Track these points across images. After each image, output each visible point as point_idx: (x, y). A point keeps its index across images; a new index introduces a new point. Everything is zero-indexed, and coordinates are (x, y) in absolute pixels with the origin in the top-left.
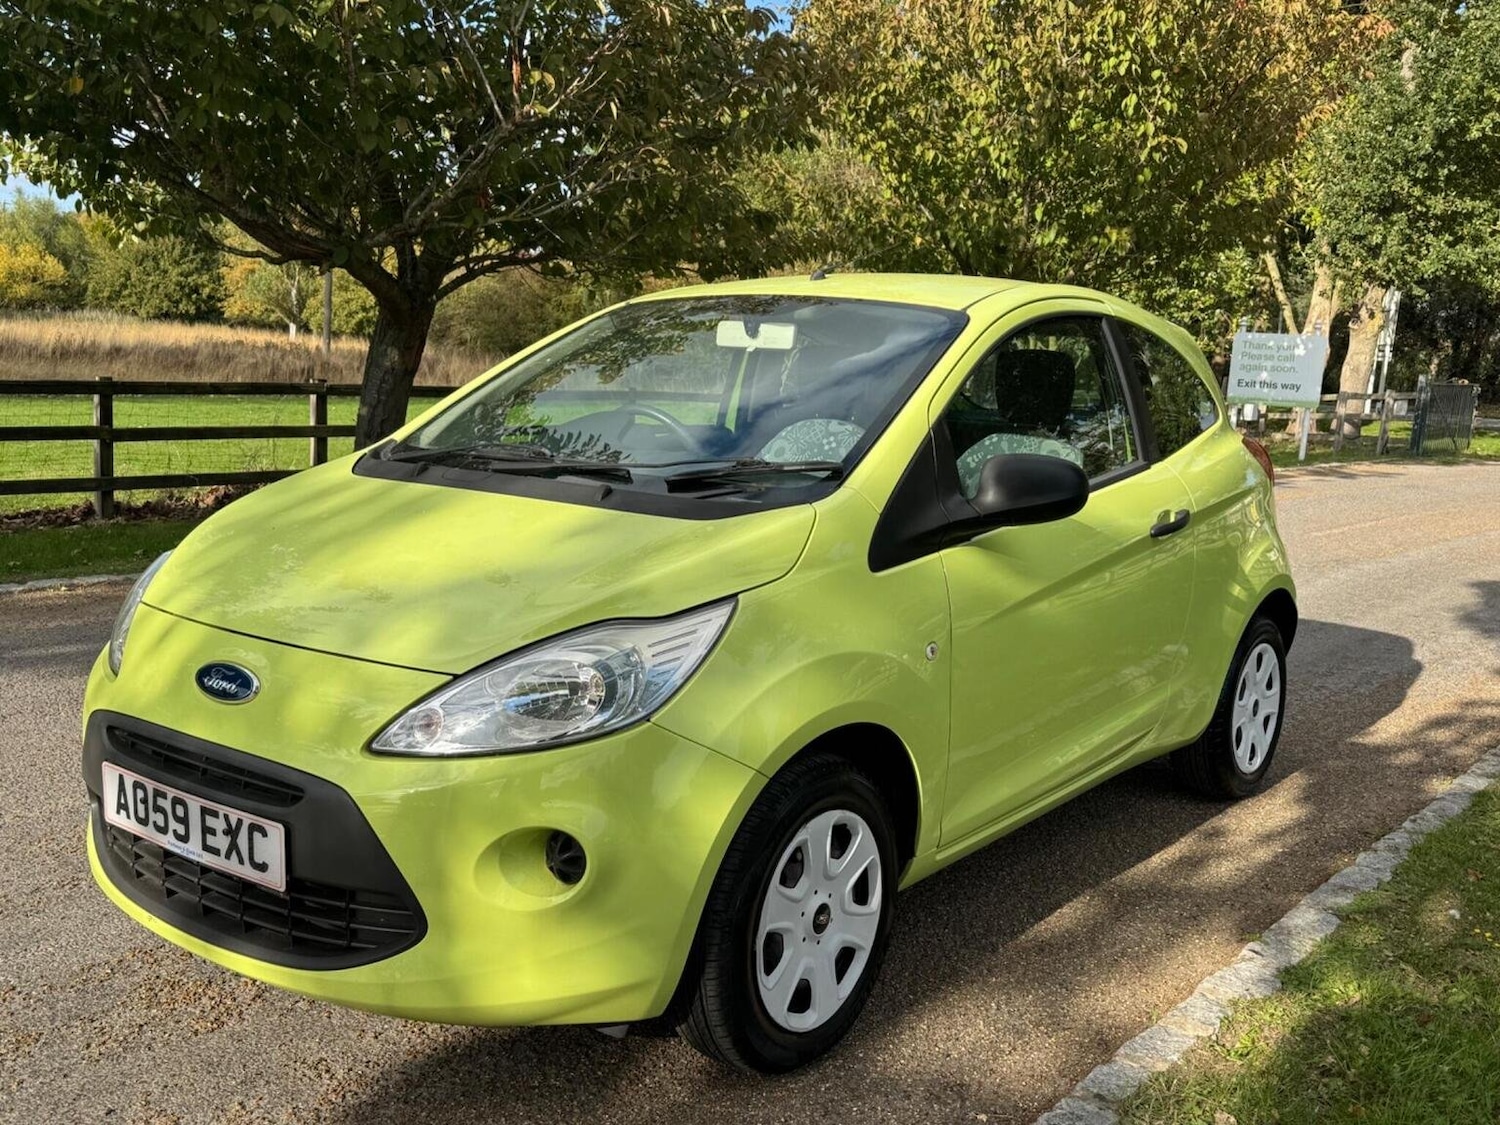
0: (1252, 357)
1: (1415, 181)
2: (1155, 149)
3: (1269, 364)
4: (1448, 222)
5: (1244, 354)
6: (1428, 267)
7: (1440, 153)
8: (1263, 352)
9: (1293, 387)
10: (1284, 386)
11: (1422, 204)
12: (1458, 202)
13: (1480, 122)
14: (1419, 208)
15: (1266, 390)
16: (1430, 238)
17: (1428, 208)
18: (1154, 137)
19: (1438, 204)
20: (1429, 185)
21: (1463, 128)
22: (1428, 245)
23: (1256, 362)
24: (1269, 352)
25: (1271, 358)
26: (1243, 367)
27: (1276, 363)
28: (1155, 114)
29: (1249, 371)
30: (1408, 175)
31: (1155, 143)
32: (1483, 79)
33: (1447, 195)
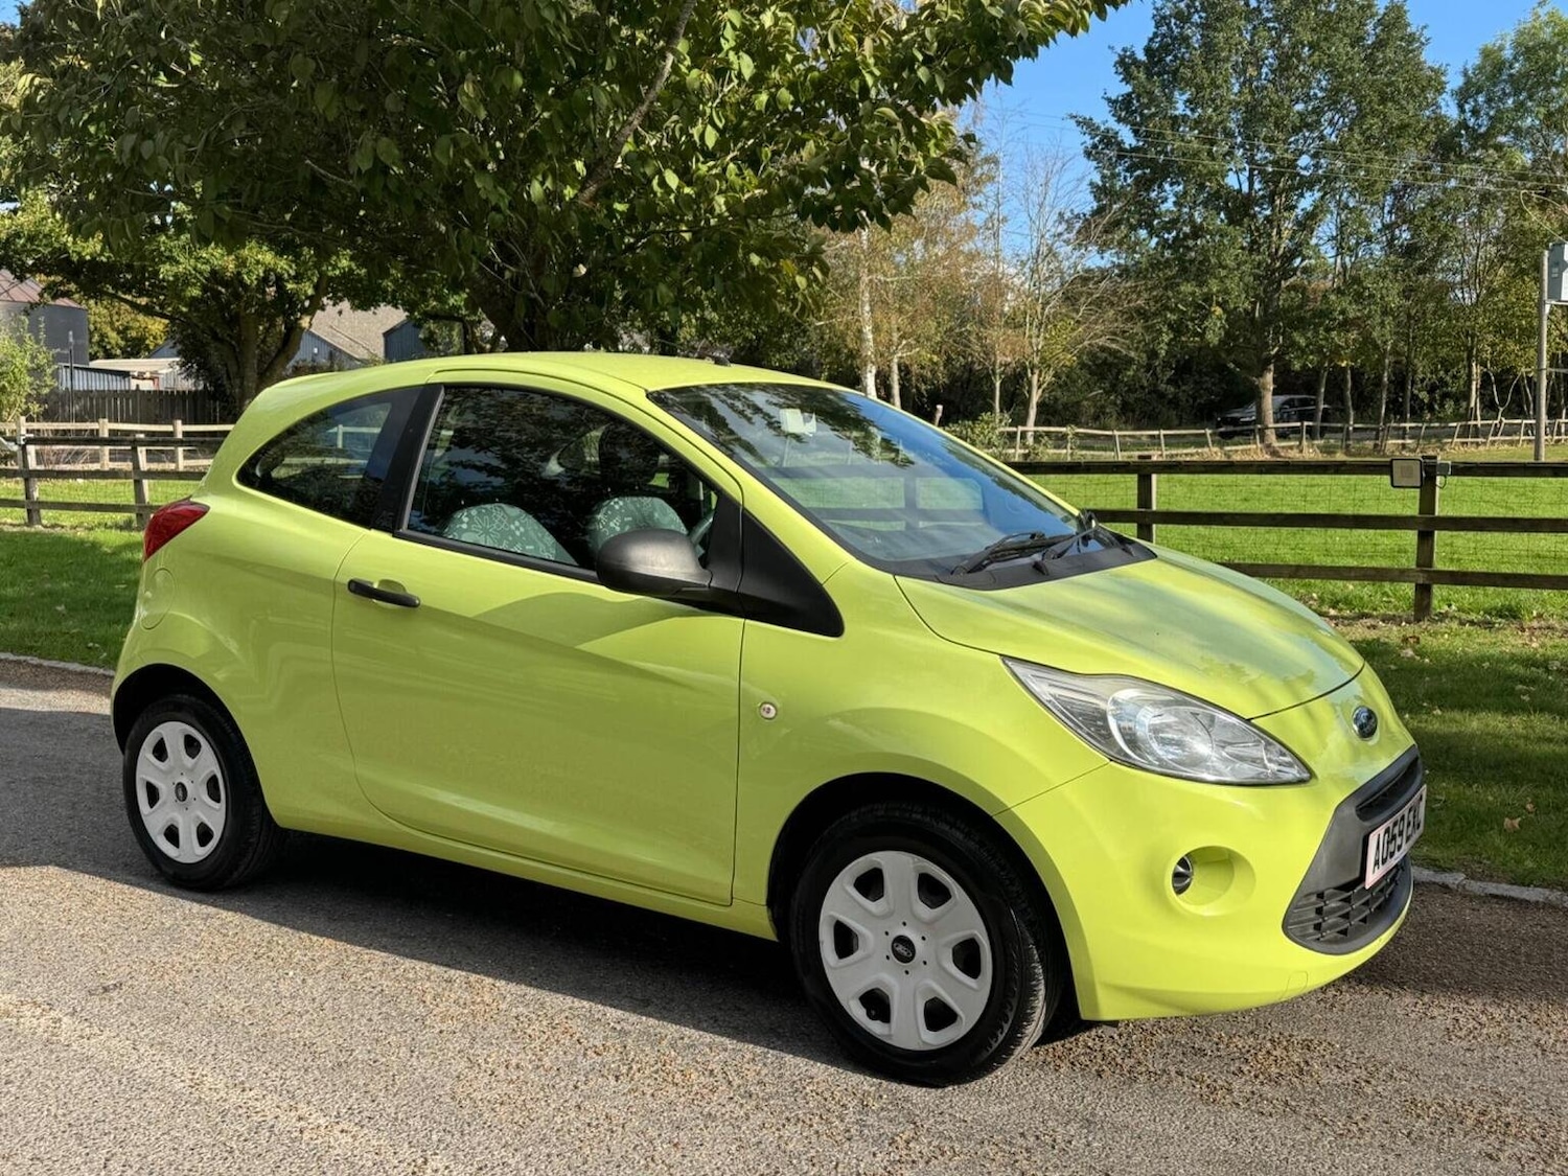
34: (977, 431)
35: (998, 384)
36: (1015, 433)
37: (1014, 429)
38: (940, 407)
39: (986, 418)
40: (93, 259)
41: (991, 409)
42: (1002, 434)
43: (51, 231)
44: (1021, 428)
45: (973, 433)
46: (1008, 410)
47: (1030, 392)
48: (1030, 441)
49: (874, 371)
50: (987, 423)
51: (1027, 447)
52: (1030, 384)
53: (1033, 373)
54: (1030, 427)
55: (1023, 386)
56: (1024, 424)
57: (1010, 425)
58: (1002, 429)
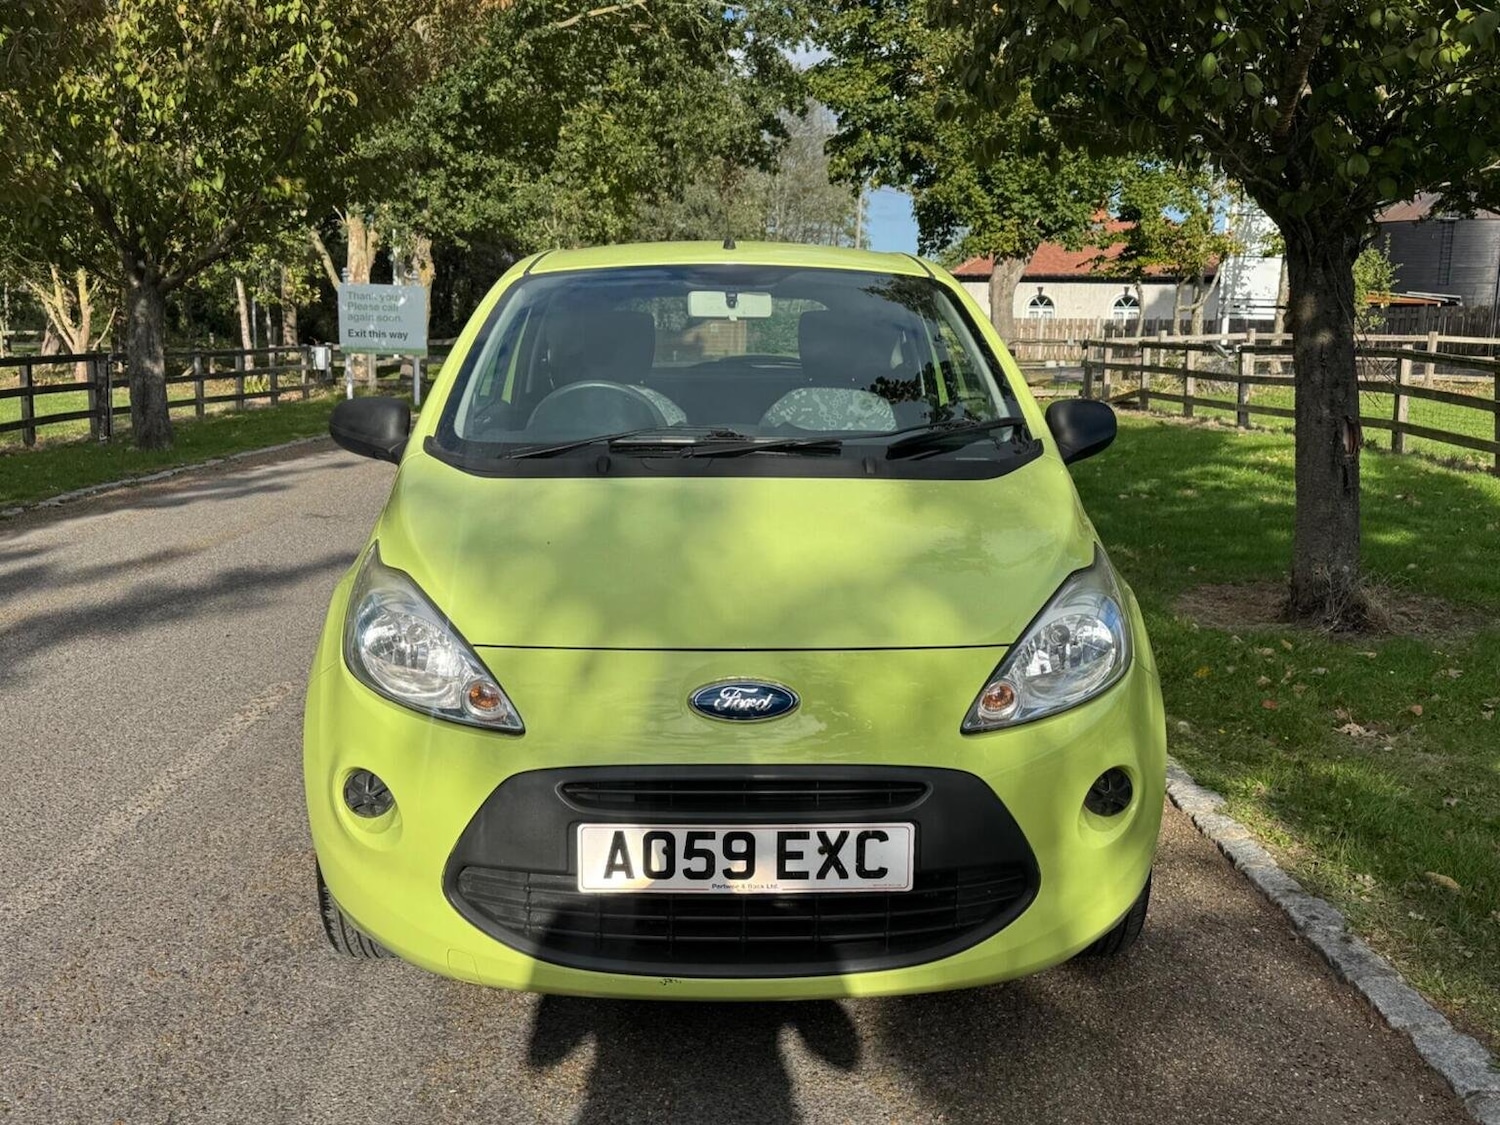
0: (358, 307)
1: (447, 138)
2: (325, 100)
3: (375, 314)
4: (477, 179)
5: (350, 305)
6: (467, 220)
7: (466, 114)
8: (368, 302)
9: (400, 335)
10: (392, 335)
11: (454, 160)
12: (485, 160)
13: (495, 86)
14: (452, 164)
15: (376, 340)
16: (463, 193)
17: (460, 164)
18: (325, 89)
19: (469, 162)
20: (460, 143)
21: (481, 93)
22: (462, 200)
23: (363, 312)
24: (374, 303)
25: (376, 308)
26: (351, 317)
27: (381, 313)
28: (324, 64)
29: (357, 321)
30: (440, 132)
31: (327, 94)
32: (494, 47)
33: (474, 154)
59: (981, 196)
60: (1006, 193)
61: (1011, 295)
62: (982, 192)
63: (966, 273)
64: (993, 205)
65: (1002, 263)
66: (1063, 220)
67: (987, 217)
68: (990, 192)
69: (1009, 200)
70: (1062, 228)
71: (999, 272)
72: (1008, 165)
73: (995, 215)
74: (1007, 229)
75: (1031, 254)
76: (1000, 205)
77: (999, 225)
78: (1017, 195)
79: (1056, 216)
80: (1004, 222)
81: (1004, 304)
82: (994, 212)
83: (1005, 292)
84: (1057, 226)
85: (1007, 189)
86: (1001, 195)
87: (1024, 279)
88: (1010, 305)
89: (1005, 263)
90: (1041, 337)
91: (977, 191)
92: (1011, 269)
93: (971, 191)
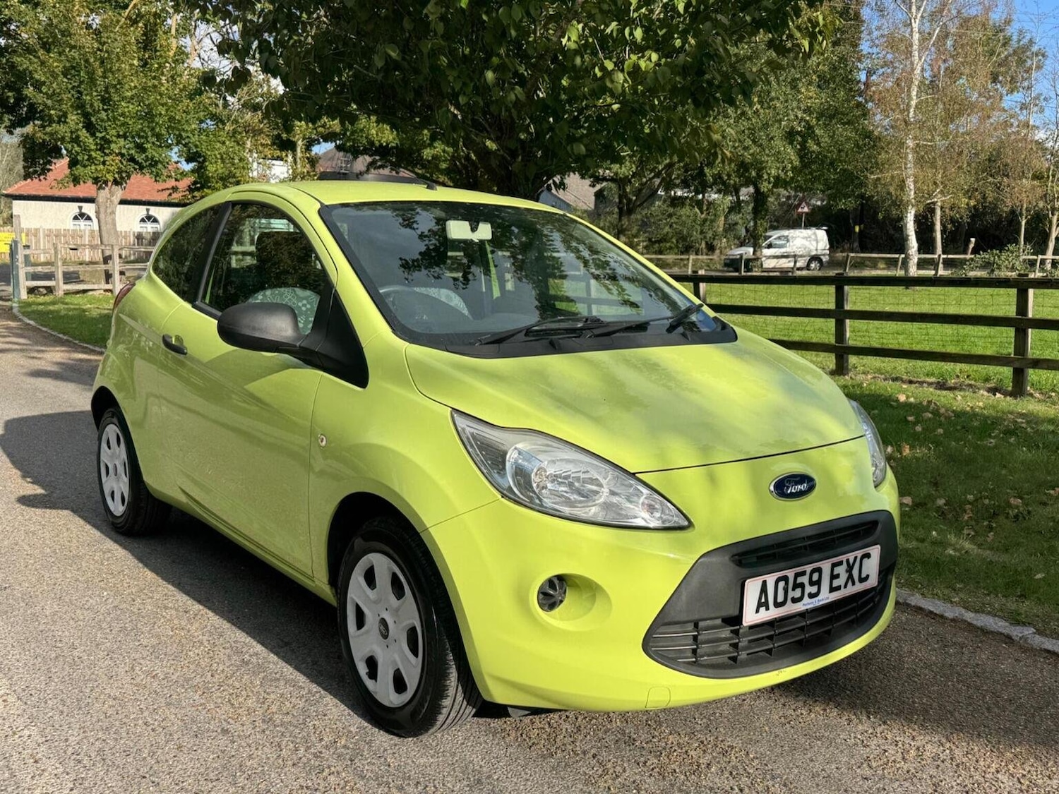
34: (1003, 258)
35: (1023, 223)
36: (1036, 260)
37: (1035, 257)
38: (973, 240)
39: (1011, 248)
40: (388, 144)
41: (1017, 242)
42: (1025, 260)
43: (365, 127)
44: (1040, 257)
45: (1000, 259)
46: (1030, 242)
47: (1050, 229)
48: (1048, 266)
49: (913, 212)
50: (1012, 252)
51: (1046, 271)
52: (1051, 222)
53: (1053, 214)
54: (1049, 256)
55: (1045, 225)
56: (1044, 253)
57: (1032, 254)
58: (1024, 257)
59: (86, 137)
60: (108, 137)
61: (113, 213)
62: (88, 135)
63: (17, 193)
64: (96, 144)
65: (104, 189)
66: (152, 159)
67: (93, 153)
68: (93, 135)
69: (109, 142)
70: (151, 165)
71: (103, 195)
72: (107, 115)
73: (98, 152)
74: (107, 163)
75: (126, 183)
76: (102, 145)
77: (102, 159)
78: (114, 139)
79: (147, 156)
80: (106, 158)
81: (109, 219)
82: (97, 150)
83: (109, 211)
84: (148, 163)
85: (108, 134)
86: (102, 138)
87: (123, 202)
88: (114, 220)
89: (107, 189)
90: (87, 243)
91: (84, 133)
92: (112, 194)
93: (79, 133)
